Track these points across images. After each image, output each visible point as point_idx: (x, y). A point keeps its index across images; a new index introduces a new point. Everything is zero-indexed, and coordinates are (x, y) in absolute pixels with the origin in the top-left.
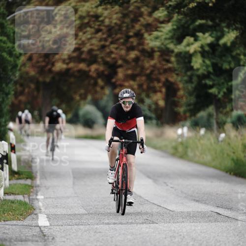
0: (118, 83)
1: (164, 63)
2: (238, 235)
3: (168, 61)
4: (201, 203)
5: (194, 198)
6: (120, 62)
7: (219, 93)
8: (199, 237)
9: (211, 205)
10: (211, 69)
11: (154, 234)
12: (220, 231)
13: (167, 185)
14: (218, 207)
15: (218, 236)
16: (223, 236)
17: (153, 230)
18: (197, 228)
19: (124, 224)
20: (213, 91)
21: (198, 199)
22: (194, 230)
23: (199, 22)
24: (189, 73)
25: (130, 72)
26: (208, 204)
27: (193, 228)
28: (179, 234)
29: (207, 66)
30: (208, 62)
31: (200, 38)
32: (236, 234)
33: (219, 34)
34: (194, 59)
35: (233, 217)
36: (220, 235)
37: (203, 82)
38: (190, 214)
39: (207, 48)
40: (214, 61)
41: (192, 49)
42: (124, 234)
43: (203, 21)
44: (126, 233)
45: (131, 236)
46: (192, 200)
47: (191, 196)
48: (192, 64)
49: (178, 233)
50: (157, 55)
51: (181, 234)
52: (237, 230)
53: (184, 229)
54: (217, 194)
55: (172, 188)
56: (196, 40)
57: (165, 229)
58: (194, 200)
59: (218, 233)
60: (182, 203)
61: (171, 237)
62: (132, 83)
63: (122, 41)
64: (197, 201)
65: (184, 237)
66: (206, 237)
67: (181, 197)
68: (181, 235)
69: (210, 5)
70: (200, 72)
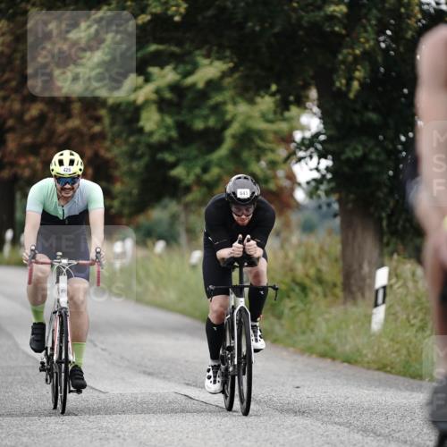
0: (6, 160)
1: (90, 123)
2: (223, 437)
3: (98, 120)
4: (157, 377)
5: (144, 369)
6: (10, 122)
7: (188, 175)
8: (153, 440)
9: (176, 382)
10: (174, 134)
11: (71, 435)
12: (190, 429)
13: (95, 346)
14: (188, 384)
15: (187, 437)
16: (197, 438)
17: (68, 428)
18: (148, 424)
19: (17, 416)
20: (178, 172)
21: (151, 370)
22: (144, 427)
23: (153, 47)
24: (132, 139)
25: (28, 140)
26: (169, 380)
27: (142, 423)
28: (117, 434)
29: (168, 128)
30: (169, 121)
31: (155, 77)
32: (221, 434)
33: (189, 67)
34: (144, 115)
35: (216, 404)
36: (190, 436)
37: (160, 156)
38: (137, 398)
39: (168, 95)
40: (180, 118)
41: (140, 97)
42: (15, 434)
43: (161, 47)
44: (20, 432)
45: (29, 437)
46: (140, 372)
47: (139, 365)
48: (141, 123)
49: (114, 433)
50: (76, 107)
51: (120, 433)
52: (222, 427)
53: (125, 426)
54: (187, 361)
55: (102, 349)
56: (147, 80)
57: (90, 425)
58: (145, 372)
59: (187, 433)
60: (123, 379)
61: (101, 439)
62: (32, 159)
63: (14, 84)
64: (150, 374)
65: (124, 439)
66: (165, 440)
67: (120, 366)
68: (119, 436)
69: (177, 18)
70: (155, 138)
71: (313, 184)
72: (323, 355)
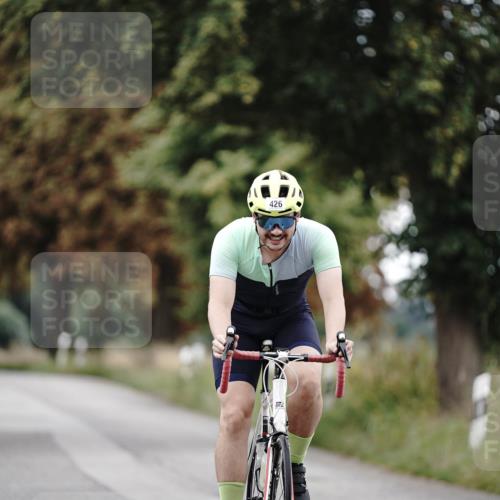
6: (64, 213)
13: (161, 464)
71: (404, 286)
72: (417, 474)
